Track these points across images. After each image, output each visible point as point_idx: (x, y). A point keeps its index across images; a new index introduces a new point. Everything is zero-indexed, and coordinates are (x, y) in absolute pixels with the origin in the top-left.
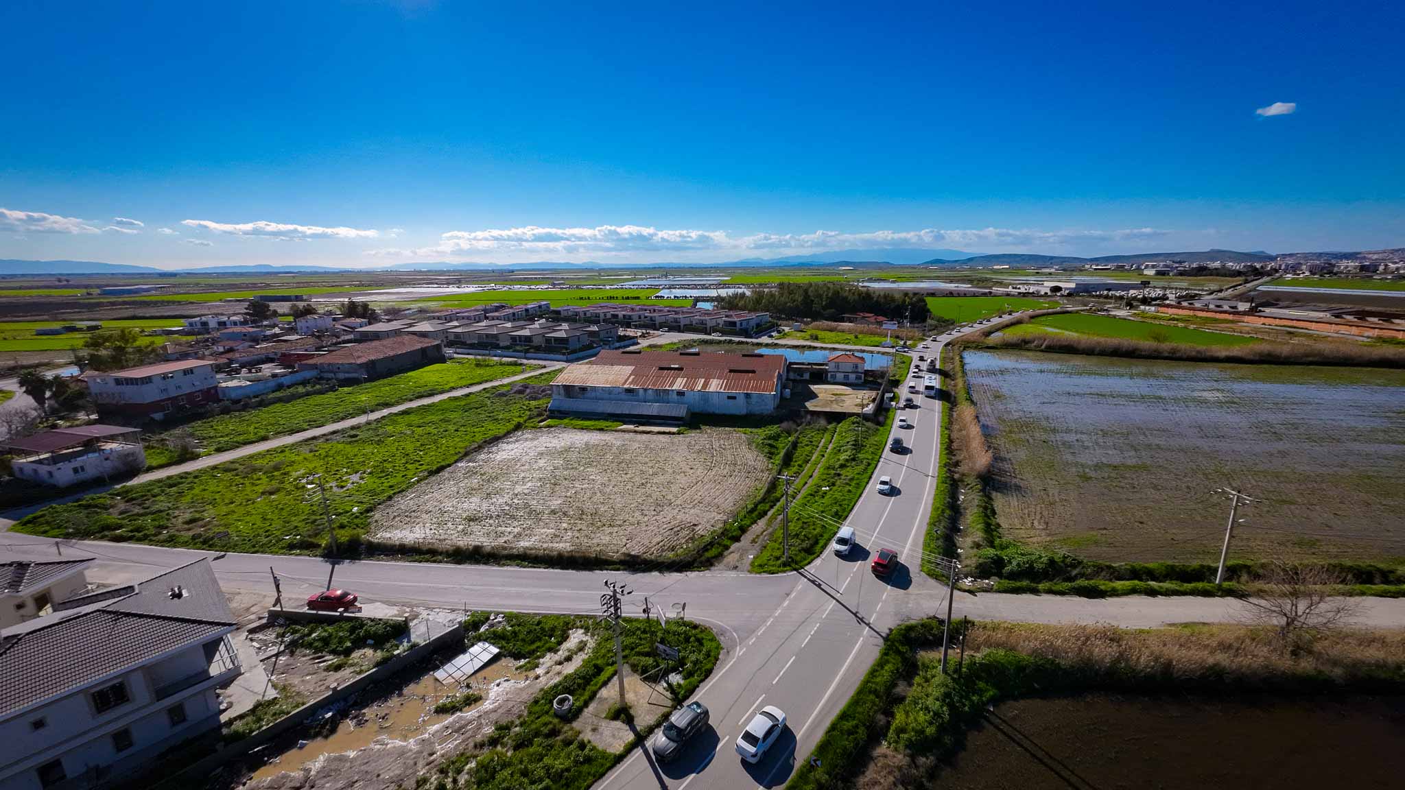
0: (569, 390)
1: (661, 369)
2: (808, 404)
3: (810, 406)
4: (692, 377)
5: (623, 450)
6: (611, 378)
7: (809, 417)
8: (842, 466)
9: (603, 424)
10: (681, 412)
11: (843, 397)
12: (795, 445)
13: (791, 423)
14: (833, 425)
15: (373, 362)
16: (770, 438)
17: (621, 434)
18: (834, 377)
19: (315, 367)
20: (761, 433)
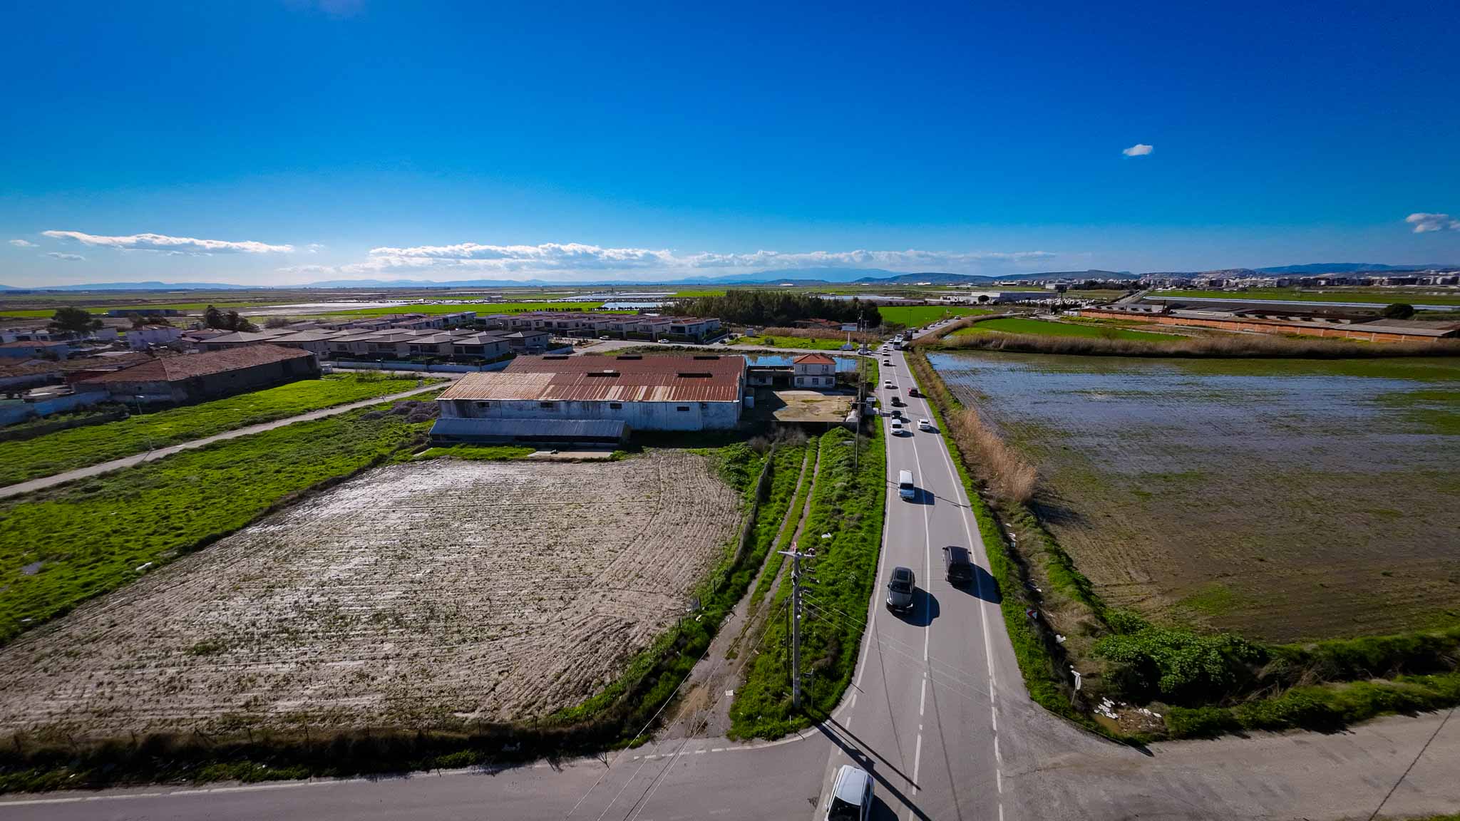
0: (462, 406)
1: (590, 375)
2: (776, 414)
3: (779, 415)
4: (632, 385)
6: (521, 390)
7: (783, 430)
8: (842, 498)
9: (507, 451)
10: (616, 430)
11: (815, 404)
12: (771, 470)
13: (761, 439)
14: (813, 439)
15: (198, 380)
16: (736, 460)
17: (530, 465)
18: (801, 381)
19: (102, 387)
20: (724, 454)
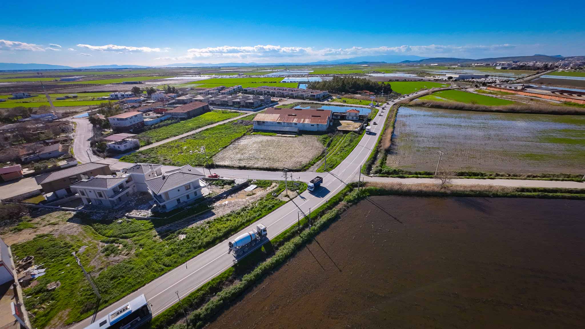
0: (259, 122)
1: (289, 115)
2: (338, 128)
3: (339, 128)
4: (300, 118)
5: (279, 142)
6: (272, 119)
7: (337, 132)
8: (345, 147)
9: (271, 134)
10: (296, 130)
11: (350, 125)
12: (332, 141)
13: (331, 134)
14: (345, 134)
15: (189, 112)
16: (324, 138)
17: (277, 137)
18: (348, 118)
19: (170, 114)
20: (322, 137)
